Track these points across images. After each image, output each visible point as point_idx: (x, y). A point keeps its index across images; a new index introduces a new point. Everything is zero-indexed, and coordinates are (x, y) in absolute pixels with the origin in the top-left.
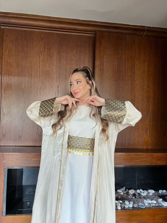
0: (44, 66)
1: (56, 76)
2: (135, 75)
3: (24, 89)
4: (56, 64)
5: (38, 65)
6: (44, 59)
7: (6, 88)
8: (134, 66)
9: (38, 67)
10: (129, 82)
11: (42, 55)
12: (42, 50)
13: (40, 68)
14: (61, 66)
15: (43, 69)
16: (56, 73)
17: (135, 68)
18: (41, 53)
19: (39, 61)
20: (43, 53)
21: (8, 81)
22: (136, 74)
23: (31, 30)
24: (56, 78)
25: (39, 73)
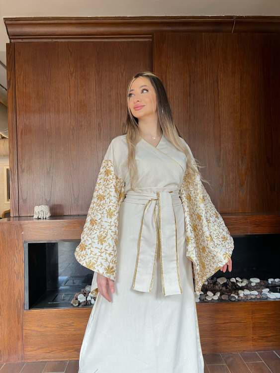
0: (76, 94)
1: (95, 108)
2: (220, 97)
3: (49, 131)
4: (94, 90)
5: (68, 93)
6: (76, 84)
7: (23, 131)
8: (217, 82)
9: (69, 97)
10: (210, 108)
11: (73, 78)
12: (72, 69)
14: (103, 93)
15: (76, 98)
16: (95, 104)
17: (218, 85)
18: (72, 75)
19: (69, 87)
20: (74, 75)
21: (25, 120)
22: (220, 95)
23: (54, 40)
24: (95, 112)
25: (69, 105)
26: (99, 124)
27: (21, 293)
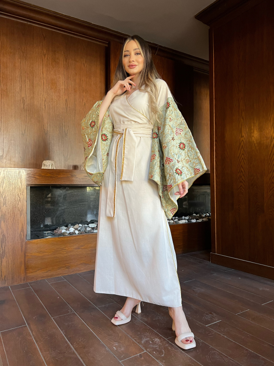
0: (48, 72)
1: (63, 87)
3: (24, 99)
4: (63, 73)
5: (42, 70)
6: (48, 64)
9: (42, 74)
11: (46, 58)
12: (45, 51)
13: (44, 74)
15: (48, 76)
16: (64, 84)
18: (45, 55)
19: (42, 66)
20: (46, 56)
23: (29, 23)
24: (63, 90)
25: (42, 81)
26: (66, 100)
27: (24, 227)
